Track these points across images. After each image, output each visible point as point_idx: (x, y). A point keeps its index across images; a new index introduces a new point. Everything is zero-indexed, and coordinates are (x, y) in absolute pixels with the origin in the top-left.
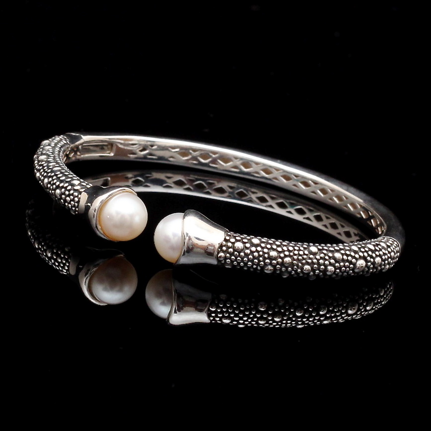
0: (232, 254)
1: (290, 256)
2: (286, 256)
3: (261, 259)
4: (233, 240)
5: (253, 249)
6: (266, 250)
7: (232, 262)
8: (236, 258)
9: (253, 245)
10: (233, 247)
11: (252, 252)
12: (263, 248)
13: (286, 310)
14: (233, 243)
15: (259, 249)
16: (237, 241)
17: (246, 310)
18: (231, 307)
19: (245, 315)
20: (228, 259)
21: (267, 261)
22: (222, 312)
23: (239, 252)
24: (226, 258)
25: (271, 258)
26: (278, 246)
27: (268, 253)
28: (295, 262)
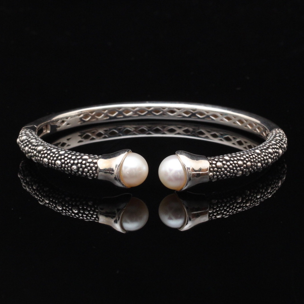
0: (217, 171)
1: (249, 161)
2: (247, 161)
3: (234, 168)
4: (214, 162)
5: (228, 163)
6: (235, 162)
7: (218, 176)
8: (220, 173)
9: (227, 161)
10: (216, 167)
11: (228, 166)
12: (233, 161)
13: (252, 196)
14: (215, 164)
15: (231, 162)
16: (217, 162)
17: (230, 205)
18: (221, 206)
19: (230, 209)
20: (215, 175)
21: (238, 168)
22: (217, 211)
23: (221, 169)
24: (214, 175)
25: (240, 166)
26: (240, 157)
27: (237, 163)
28: (253, 163)
